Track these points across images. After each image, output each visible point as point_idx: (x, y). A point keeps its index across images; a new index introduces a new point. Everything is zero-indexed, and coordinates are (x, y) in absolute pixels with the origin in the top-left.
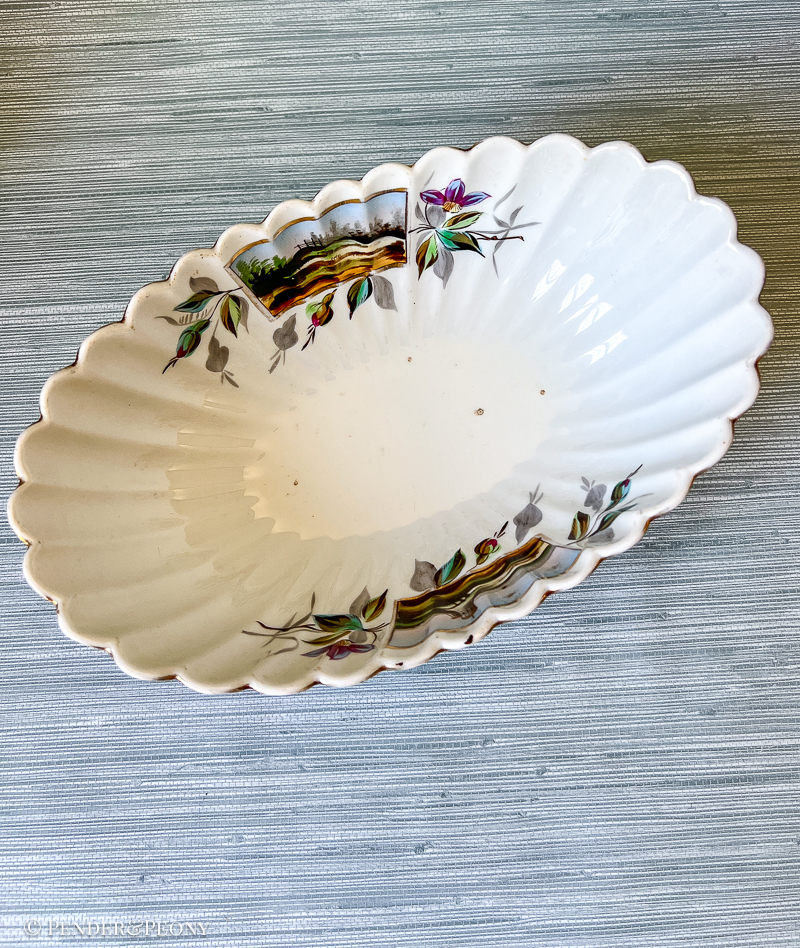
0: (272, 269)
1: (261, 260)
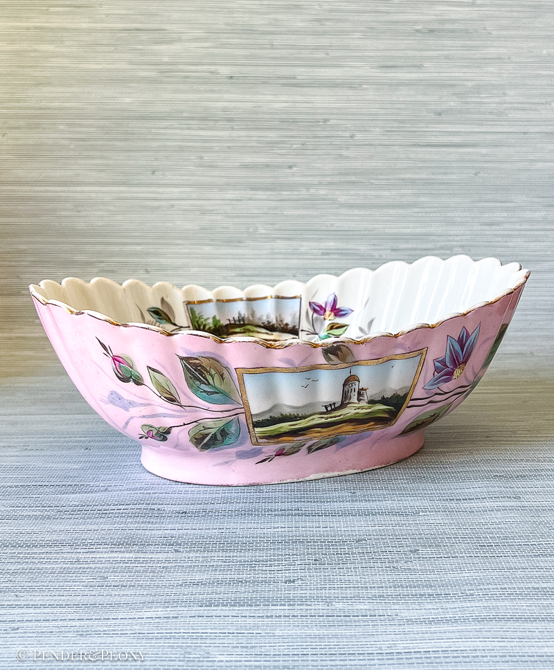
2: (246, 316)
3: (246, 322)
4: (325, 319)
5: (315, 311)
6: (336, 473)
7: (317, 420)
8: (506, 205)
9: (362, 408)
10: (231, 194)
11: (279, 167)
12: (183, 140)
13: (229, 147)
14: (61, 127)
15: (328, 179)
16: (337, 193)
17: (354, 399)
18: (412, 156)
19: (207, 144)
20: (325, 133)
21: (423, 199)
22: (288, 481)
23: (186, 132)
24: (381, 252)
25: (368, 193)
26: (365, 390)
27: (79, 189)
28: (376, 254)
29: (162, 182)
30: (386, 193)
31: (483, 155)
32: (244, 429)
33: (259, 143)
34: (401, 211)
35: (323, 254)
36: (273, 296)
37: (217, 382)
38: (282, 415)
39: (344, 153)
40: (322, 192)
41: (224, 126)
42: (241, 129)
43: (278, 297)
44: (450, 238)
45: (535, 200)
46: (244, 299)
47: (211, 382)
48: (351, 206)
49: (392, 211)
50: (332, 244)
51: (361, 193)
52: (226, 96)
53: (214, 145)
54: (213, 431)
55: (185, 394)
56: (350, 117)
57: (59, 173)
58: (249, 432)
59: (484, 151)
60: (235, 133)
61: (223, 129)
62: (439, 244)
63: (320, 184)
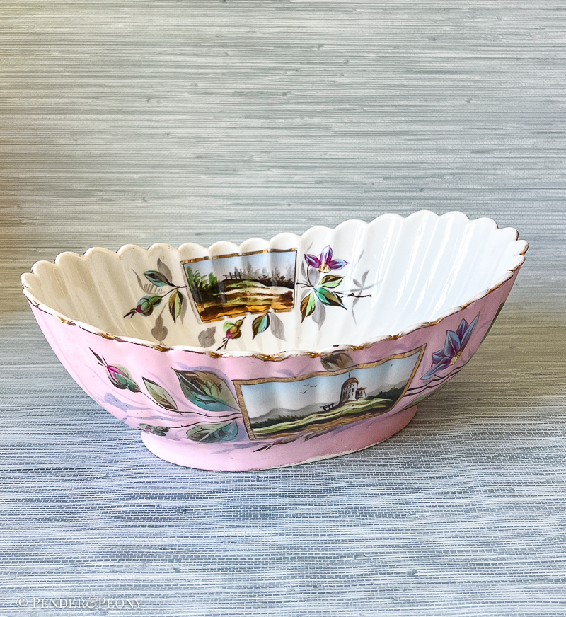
0: (207, 285)
1: (202, 275)
2: (242, 271)
3: (242, 278)
4: (320, 272)
5: (310, 263)
6: (333, 455)
7: (315, 418)
8: (497, 132)
9: (360, 404)
10: (225, 122)
11: (273, 94)
12: (178, 67)
13: (223, 74)
14: (55, 54)
15: (322, 106)
16: (331, 120)
17: (353, 397)
18: (405, 82)
19: (201, 71)
20: (319, 59)
21: (416, 127)
22: (286, 466)
23: (180, 58)
24: (373, 180)
25: (361, 120)
26: (364, 389)
27: (75, 117)
28: (369, 182)
29: (157, 109)
30: (379, 120)
31: (475, 82)
32: (242, 429)
34: (395, 139)
35: (317, 183)
36: (269, 250)
37: (214, 392)
38: (280, 417)
39: (339, 79)
40: (316, 120)
41: (218, 52)
42: (235, 55)
43: (274, 251)
44: (441, 166)
45: (525, 127)
46: (240, 254)
47: (208, 392)
48: (345, 134)
49: (385, 139)
50: (325, 172)
51: (355, 120)
52: (219, 21)
53: (208, 71)
54: (211, 432)
55: (182, 402)
56: (344, 42)
57: (54, 101)
58: (247, 432)
59: (477, 77)
60: (229, 59)
61: (218, 55)
62: (429, 173)
63: (314, 111)
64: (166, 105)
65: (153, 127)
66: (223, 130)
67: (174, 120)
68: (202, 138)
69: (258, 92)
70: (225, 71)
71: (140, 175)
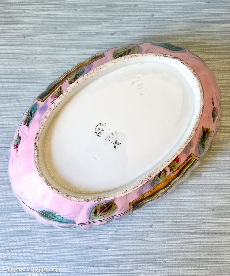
10: (73, 51)
12: (45, 18)
13: (73, 22)
18: (191, 28)
19: (59, 20)
20: (135, 14)
23: (47, 13)
29: (30, 43)
33: (92, 19)
39: (147, 25)
41: (70, 9)
42: (81, 11)
53: (63, 20)
60: (77, 13)
61: (70, 11)
64: (36, 40)
65: (26, 54)
66: (71, 56)
67: (40, 50)
68: (57, 61)
69: (95, 32)
70: (75, 20)
71: (16, 84)
